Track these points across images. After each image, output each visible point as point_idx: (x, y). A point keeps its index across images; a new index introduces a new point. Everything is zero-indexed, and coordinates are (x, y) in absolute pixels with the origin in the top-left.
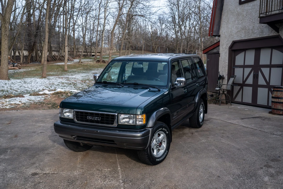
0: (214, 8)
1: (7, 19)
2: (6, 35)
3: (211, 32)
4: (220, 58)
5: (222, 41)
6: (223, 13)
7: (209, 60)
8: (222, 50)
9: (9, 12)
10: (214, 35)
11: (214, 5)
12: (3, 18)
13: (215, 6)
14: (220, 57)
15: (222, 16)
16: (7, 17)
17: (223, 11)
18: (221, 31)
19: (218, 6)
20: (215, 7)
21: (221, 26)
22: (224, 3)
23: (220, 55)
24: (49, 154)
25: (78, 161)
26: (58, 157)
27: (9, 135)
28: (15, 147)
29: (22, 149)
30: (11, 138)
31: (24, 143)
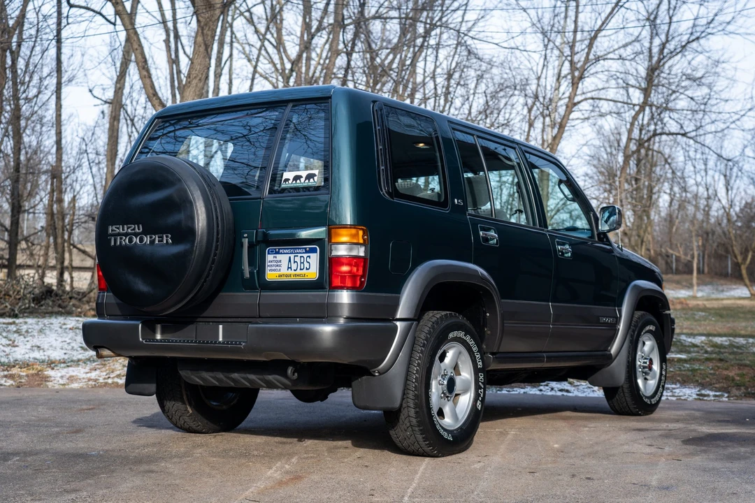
24: (152, 472)
25: (247, 493)
26: (177, 482)
27: (56, 429)
28: (46, 451)
29: (65, 455)
30: (58, 433)
31: (86, 445)
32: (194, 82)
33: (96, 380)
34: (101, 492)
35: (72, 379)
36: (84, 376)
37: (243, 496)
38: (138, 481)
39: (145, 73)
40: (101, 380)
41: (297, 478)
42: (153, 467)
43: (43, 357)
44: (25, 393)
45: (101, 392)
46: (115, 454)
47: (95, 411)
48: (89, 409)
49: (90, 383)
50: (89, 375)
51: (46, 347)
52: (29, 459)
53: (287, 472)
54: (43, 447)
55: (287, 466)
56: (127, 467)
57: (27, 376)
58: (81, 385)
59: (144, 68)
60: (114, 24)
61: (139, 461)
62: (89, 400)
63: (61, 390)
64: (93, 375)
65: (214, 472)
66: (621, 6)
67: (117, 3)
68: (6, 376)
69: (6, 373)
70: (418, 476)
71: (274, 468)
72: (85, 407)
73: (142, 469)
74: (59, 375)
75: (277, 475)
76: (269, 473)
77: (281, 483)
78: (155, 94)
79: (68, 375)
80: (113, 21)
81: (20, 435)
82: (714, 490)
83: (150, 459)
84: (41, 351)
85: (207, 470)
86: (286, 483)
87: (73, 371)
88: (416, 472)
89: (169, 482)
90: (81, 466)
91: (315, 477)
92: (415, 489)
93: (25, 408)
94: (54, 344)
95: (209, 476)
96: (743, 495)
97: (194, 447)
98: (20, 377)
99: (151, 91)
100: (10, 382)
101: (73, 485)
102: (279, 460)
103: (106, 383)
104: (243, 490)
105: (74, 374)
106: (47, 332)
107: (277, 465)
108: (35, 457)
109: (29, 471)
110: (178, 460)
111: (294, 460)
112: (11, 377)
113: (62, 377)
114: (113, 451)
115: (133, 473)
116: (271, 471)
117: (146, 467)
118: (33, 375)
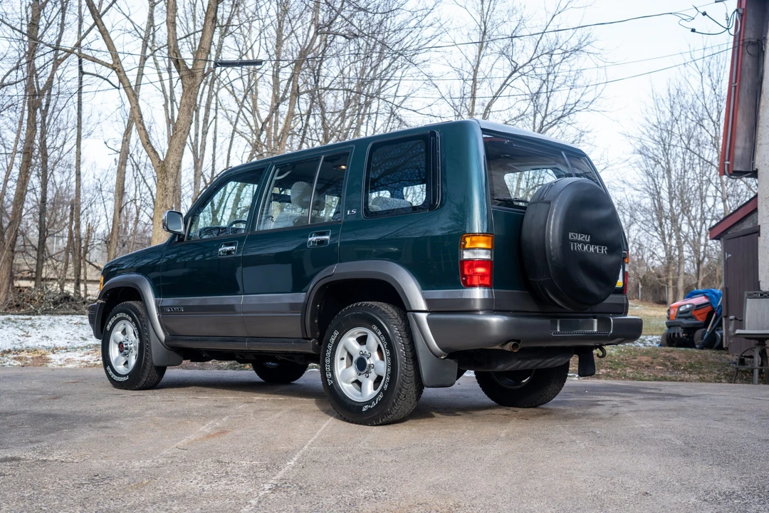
0: (733, 88)
1: (170, 165)
2: (166, 207)
3: (727, 162)
4: (761, 240)
5: (765, 187)
6: (762, 103)
7: (730, 255)
8: (765, 214)
9: (176, 150)
10: (738, 169)
11: (734, 81)
12: (161, 164)
13: (736, 82)
14: (759, 236)
15: (761, 110)
16: (171, 162)
17: (762, 97)
18: (758, 158)
19: (747, 82)
20: (735, 87)
21: (759, 142)
22: (763, 72)
23: (761, 232)
24: (107, 427)
25: (179, 443)
26: (125, 435)
27: (39, 396)
28: (24, 412)
29: (38, 415)
30: (40, 399)
31: (59, 408)
32: (180, 134)
33: (87, 362)
34: (59, 443)
35: (68, 361)
36: (79, 359)
37: (176, 445)
38: (93, 435)
39: (141, 126)
40: (92, 362)
41: (223, 432)
42: (109, 424)
43: (50, 345)
44: (26, 371)
45: (89, 370)
46: (80, 414)
47: (78, 384)
48: (74, 382)
49: (83, 364)
50: (82, 358)
51: (53, 338)
52: (8, 418)
53: (216, 428)
54: (23, 409)
55: (218, 424)
56: (87, 424)
57: (33, 358)
58: (75, 365)
59: (140, 122)
60: (119, 89)
61: (98, 419)
62: (76, 376)
63: (57, 369)
64: (86, 358)
65: (157, 428)
66: (508, 85)
67: (119, 71)
68: (15, 358)
69: (15, 356)
70: (320, 431)
71: (207, 425)
72: (70, 381)
73: (99, 425)
74: (59, 357)
75: (208, 431)
76: (202, 428)
77: (209, 436)
78: (149, 143)
79: (66, 358)
80: (117, 86)
81: (8, 400)
82: (547, 439)
83: (108, 418)
84: (49, 341)
85: (152, 426)
86: (213, 436)
87: (69, 355)
88: (319, 428)
89: (118, 435)
90: (50, 423)
91: (238, 432)
92: (315, 440)
93: (22, 381)
94: (60, 334)
95: (153, 430)
96: (568, 444)
97: (147, 410)
98: (26, 359)
99: (146, 140)
100: (19, 363)
101: (38, 438)
102: (213, 419)
103: (95, 364)
104: (177, 441)
105: (70, 357)
106: (56, 326)
107: (210, 423)
108: (13, 416)
109: (6, 427)
110: (131, 419)
111: (225, 419)
112: (20, 359)
113: (60, 360)
114: (80, 412)
115: (91, 429)
116: (204, 427)
117: (103, 424)
118: (37, 358)
